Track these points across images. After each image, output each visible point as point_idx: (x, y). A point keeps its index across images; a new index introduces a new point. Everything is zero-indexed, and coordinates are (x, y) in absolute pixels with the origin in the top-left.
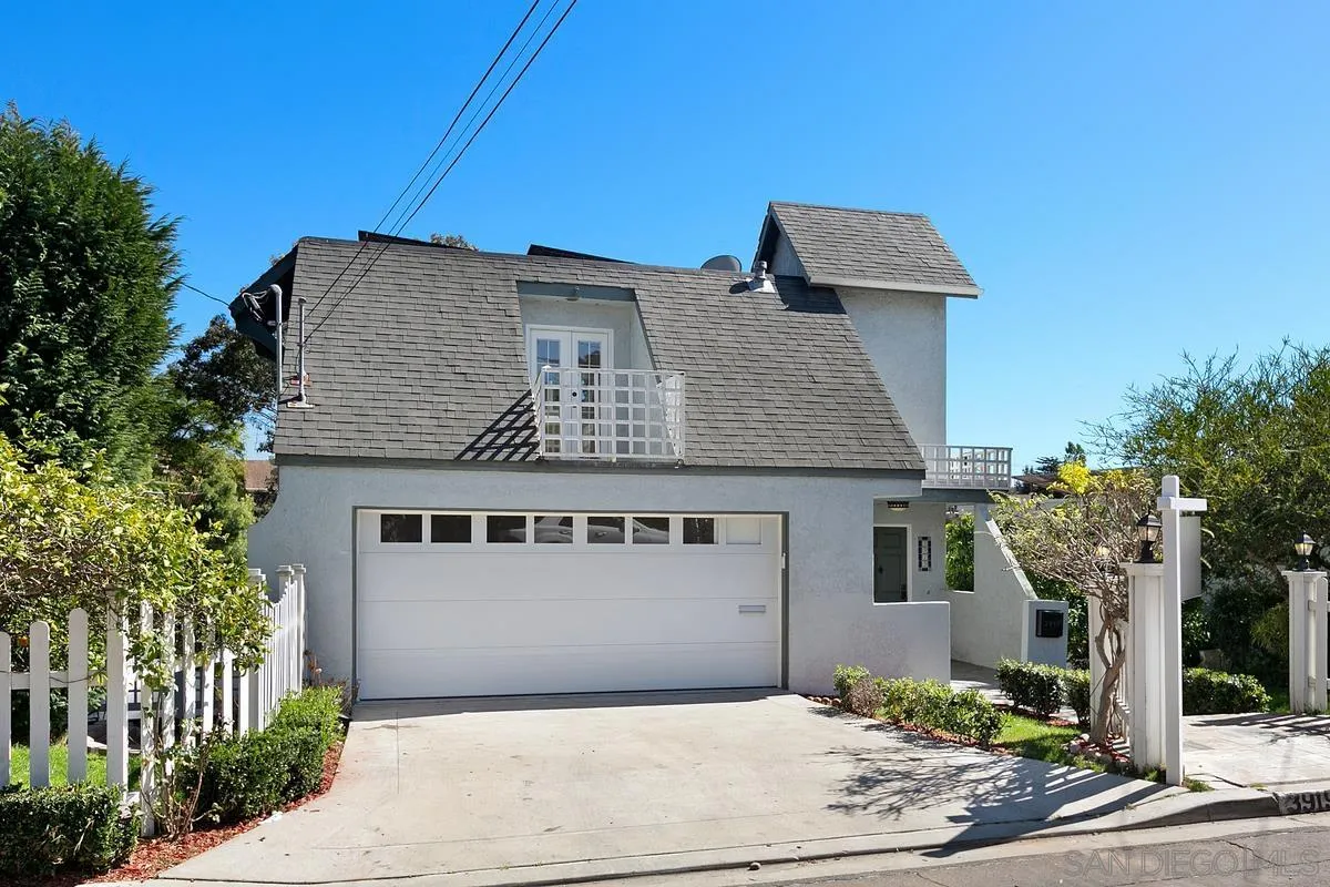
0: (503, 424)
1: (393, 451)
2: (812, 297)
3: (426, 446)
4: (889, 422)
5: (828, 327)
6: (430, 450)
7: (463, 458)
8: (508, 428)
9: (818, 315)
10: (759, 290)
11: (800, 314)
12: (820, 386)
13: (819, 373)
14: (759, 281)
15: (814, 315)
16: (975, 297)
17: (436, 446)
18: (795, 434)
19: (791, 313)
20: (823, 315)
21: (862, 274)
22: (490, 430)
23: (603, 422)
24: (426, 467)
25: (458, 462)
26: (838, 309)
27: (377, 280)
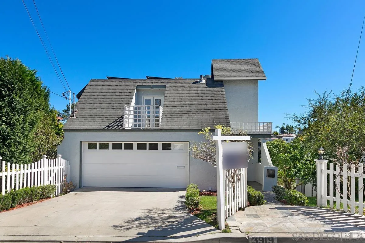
0: (118, 121)
1: (89, 128)
2: (215, 83)
3: (97, 126)
4: (224, 116)
5: (217, 91)
6: (98, 127)
7: (105, 129)
8: (119, 121)
9: (215, 88)
10: (201, 83)
11: (210, 88)
12: (208, 107)
13: (208, 104)
14: (201, 80)
15: (214, 88)
16: (265, 80)
17: (99, 126)
18: (195, 120)
19: (208, 88)
20: (217, 88)
21: (230, 76)
22: (114, 122)
23: (144, 119)
24: (96, 131)
25: (103, 130)
26: (222, 86)
27: (104, 88)
